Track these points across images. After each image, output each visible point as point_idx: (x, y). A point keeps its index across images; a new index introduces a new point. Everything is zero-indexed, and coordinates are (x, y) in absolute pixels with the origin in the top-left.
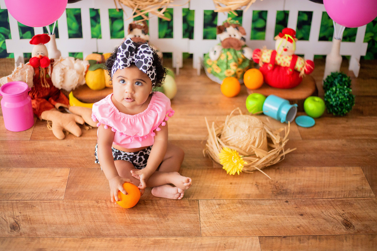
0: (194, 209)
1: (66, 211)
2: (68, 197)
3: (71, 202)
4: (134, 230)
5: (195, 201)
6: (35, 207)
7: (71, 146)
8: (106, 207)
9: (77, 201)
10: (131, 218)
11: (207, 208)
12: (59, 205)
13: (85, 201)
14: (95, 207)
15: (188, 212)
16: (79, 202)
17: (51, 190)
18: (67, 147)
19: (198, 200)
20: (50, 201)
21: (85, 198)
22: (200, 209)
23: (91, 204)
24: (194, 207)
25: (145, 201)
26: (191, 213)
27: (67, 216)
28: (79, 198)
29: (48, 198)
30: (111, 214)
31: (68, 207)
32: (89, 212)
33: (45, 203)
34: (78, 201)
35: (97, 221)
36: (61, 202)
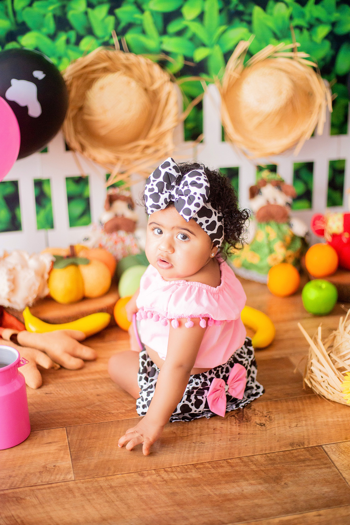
0: (322, 460)
1: (89, 498)
2: (81, 475)
3: (91, 481)
4: (235, 512)
5: (316, 447)
6: (24, 499)
7: (51, 393)
8: (161, 481)
9: (102, 479)
10: (217, 493)
11: (343, 455)
12: (70, 490)
13: (117, 476)
14: (141, 484)
15: (314, 467)
16: (107, 480)
17: (45, 467)
18: (44, 395)
19: (321, 446)
20: (50, 486)
21: (114, 472)
22: (333, 459)
23: (130, 480)
24: (319, 457)
25: (229, 461)
26: (321, 468)
27: (94, 507)
28: (103, 474)
29: (44, 480)
30: (177, 490)
31: (89, 490)
32: (133, 494)
33: (41, 489)
34: (104, 478)
35: (156, 506)
36: (71, 484)
